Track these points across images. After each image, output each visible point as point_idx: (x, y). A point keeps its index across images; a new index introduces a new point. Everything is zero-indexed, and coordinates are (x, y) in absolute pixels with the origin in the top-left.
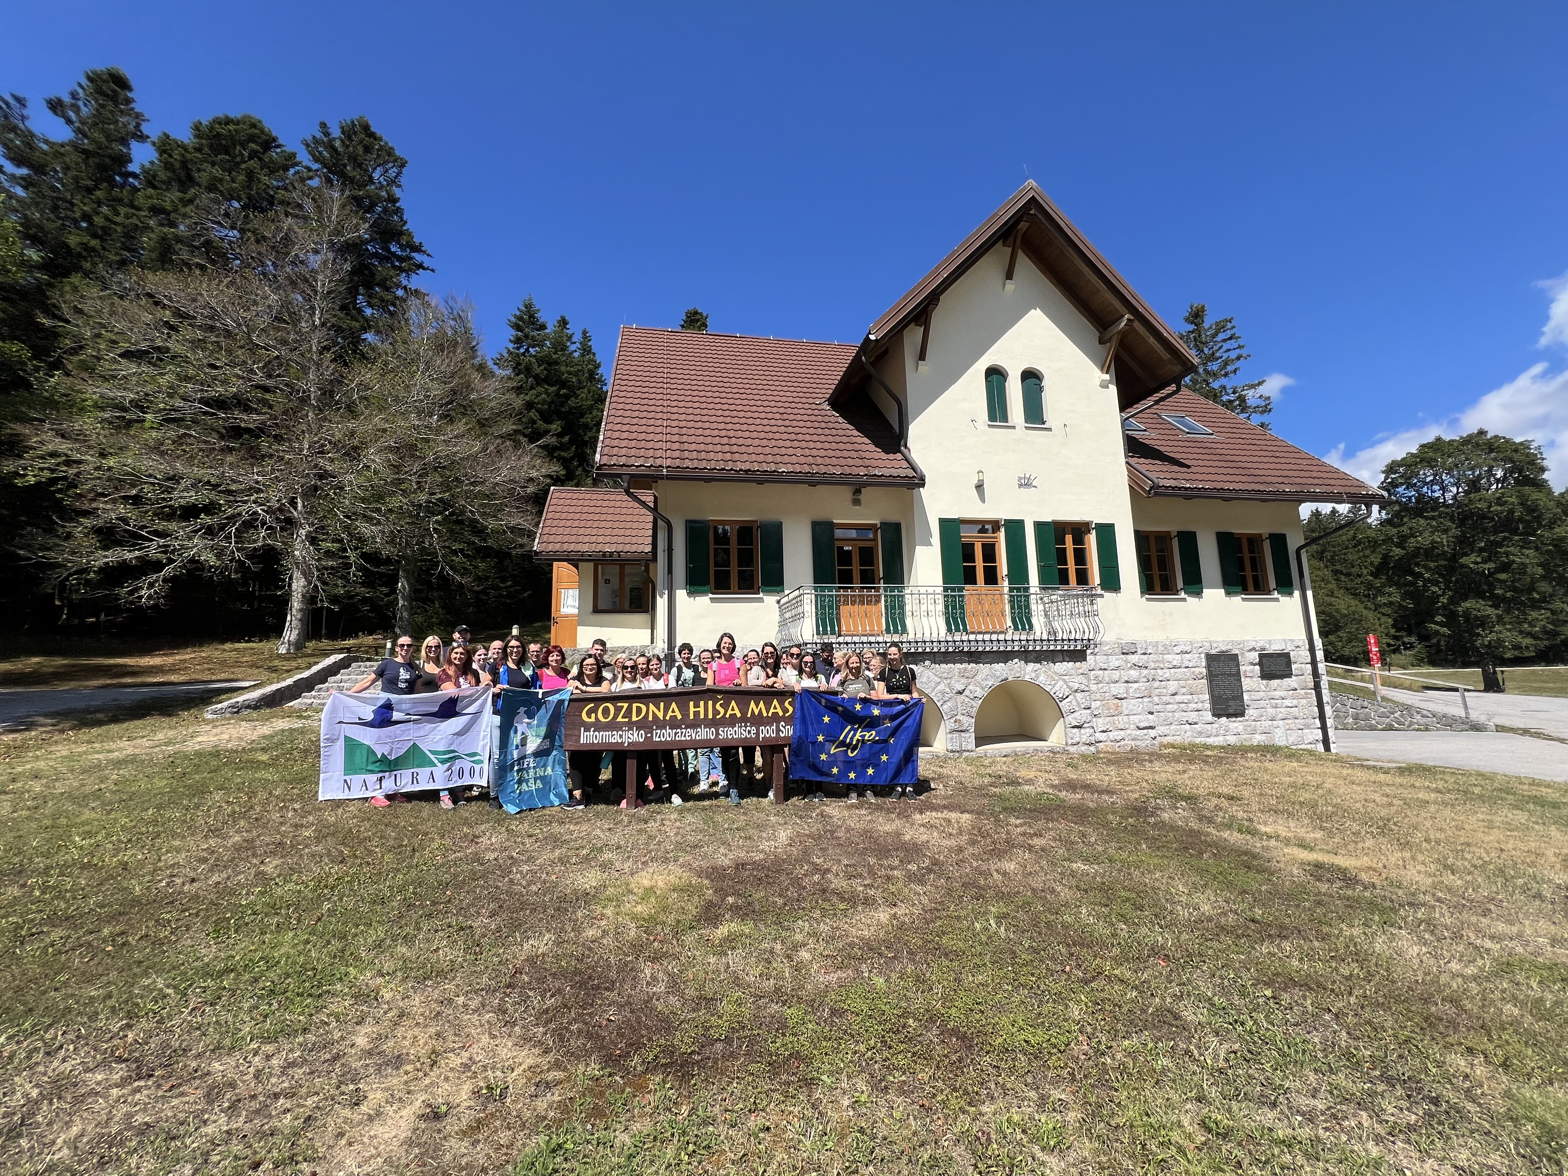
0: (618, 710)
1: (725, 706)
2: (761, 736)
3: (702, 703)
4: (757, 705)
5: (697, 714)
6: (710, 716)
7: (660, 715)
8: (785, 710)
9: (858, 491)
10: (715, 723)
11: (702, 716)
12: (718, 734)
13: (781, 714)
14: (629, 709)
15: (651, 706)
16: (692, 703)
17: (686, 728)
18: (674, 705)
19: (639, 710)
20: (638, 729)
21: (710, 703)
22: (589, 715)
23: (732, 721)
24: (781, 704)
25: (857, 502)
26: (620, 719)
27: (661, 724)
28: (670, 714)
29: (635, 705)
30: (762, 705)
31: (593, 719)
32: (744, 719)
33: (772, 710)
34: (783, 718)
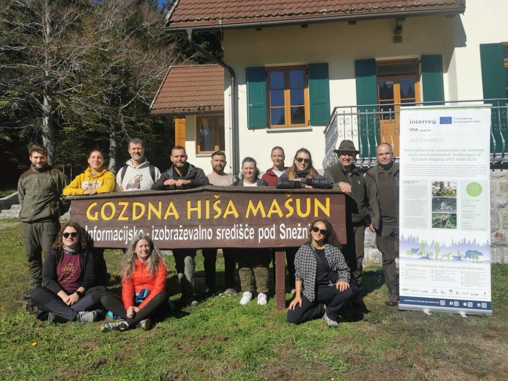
0: (120, 209)
1: (223, 206)
2: (260, 238)
3: (199, 203)
4: (256, 206)
5: (194, 214)
6: (208, 217)
7: (159, 214)
8: (286, 211)
9: (398, 29)
10: (212, 223)
11: (199, 217)
12: (215, 235)
13: (281, 215)
14: (130, 209)
15: (151, 206)
16: (189, 203)
17: (184, 228)
18: (171, 205)
19: (139, 210)
20: (138, 228)
21: (208, 202)
22: (92, 214)
23: (229, 222)
24: (282, 204)
25: (397, 39)
26: (121, 218)
31: (96, 218)
34: (284, 220)
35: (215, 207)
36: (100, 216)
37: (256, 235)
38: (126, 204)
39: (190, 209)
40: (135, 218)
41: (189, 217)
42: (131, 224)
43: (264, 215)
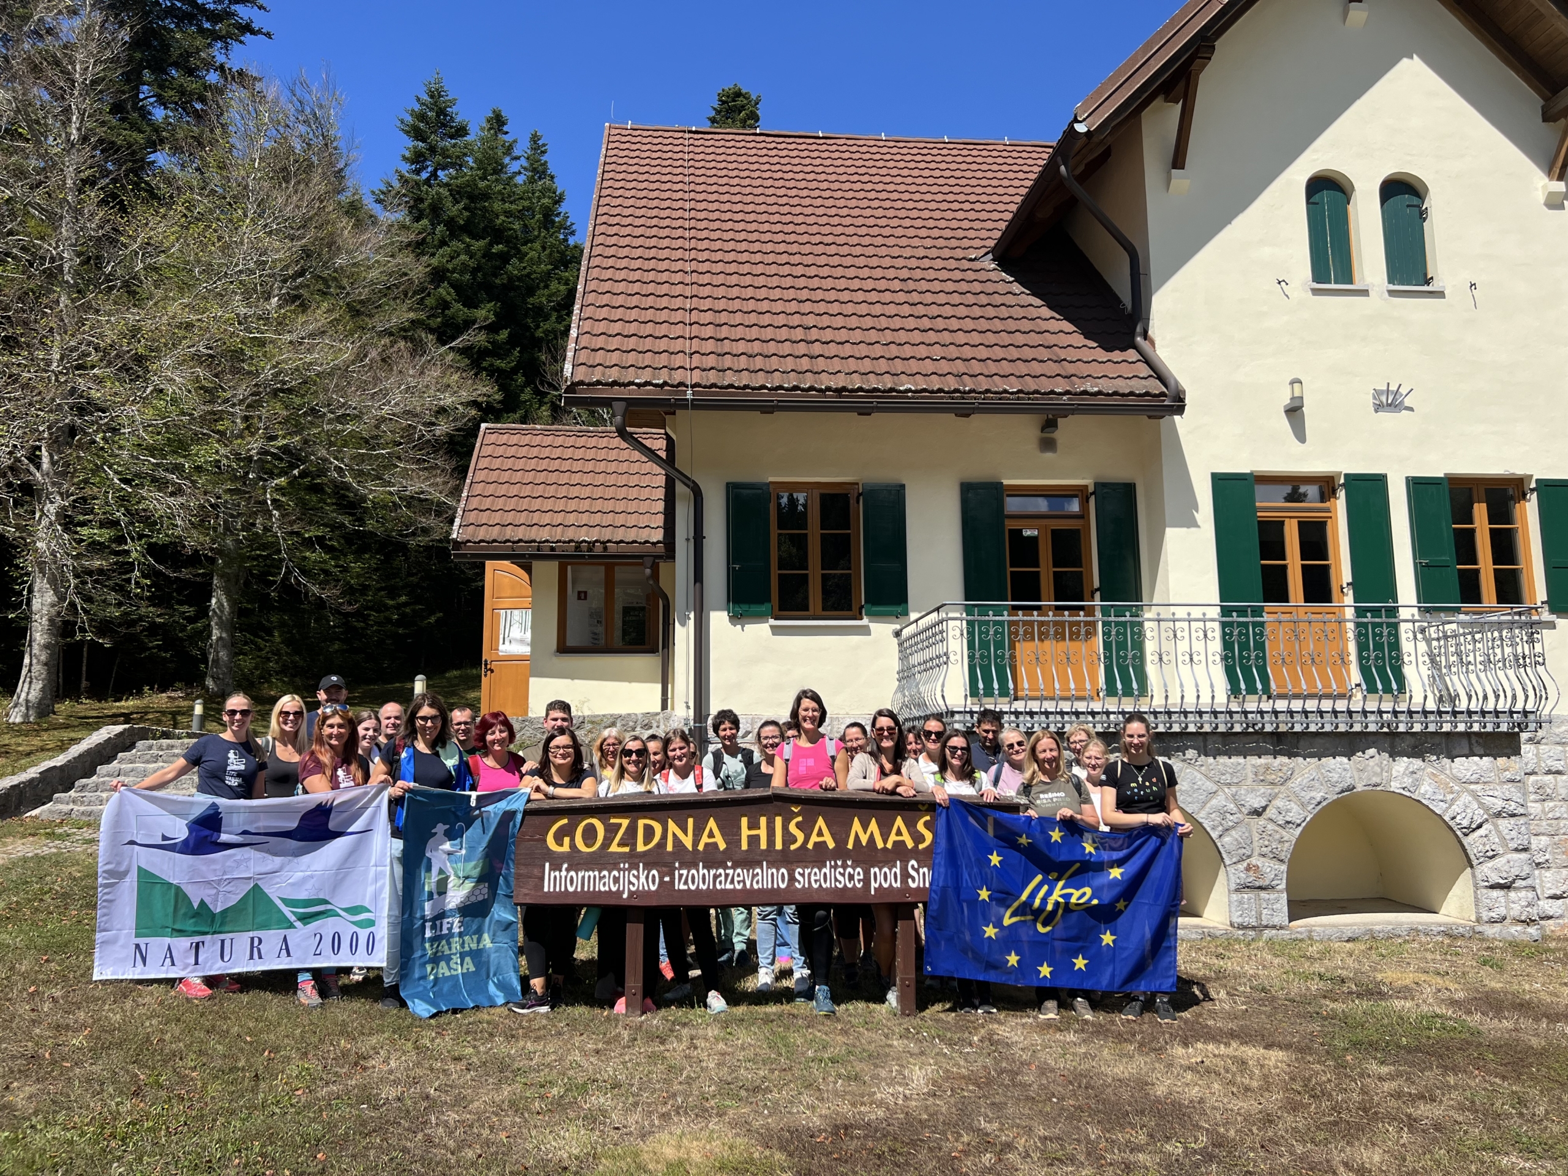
0: (612, 830)
1: (806, 827)
2: (874, 885)
3: (763, 821)
4: (865, 827)
5: (754, 840)
6: (779, 846)
7: (688, 841)
8: (918, 838)
9: (1050, 424)
10: (788, 859)
11: (763, 845)
12: (792, 879)
13: (910, 844)
14: (632, 830)
15: (672, 826)
16: (744, 821)
17: (734, 867)
18: (712, 824)
19: (649, 832)
20: (648, 866)
21: (779, 820)
22: (559, 840)
23: (818, 856)
24: (911, 825)
25: (1048, 444)
26: (614, 848)
27: (690, 859)
28: (705, 839)
29: (641, 823)
30: (873, 826)
31: (566, 848)
32: (840, 853)
33: (893, 837)
34: (915, 853)
35: (792, 828)
36: (573, 845)
37: (866, 881)
38: (625, 823)
39: (745, 832)
40: (641, 848)
41: (745, 846)
42: (634, 860)
43: (880, 844)
